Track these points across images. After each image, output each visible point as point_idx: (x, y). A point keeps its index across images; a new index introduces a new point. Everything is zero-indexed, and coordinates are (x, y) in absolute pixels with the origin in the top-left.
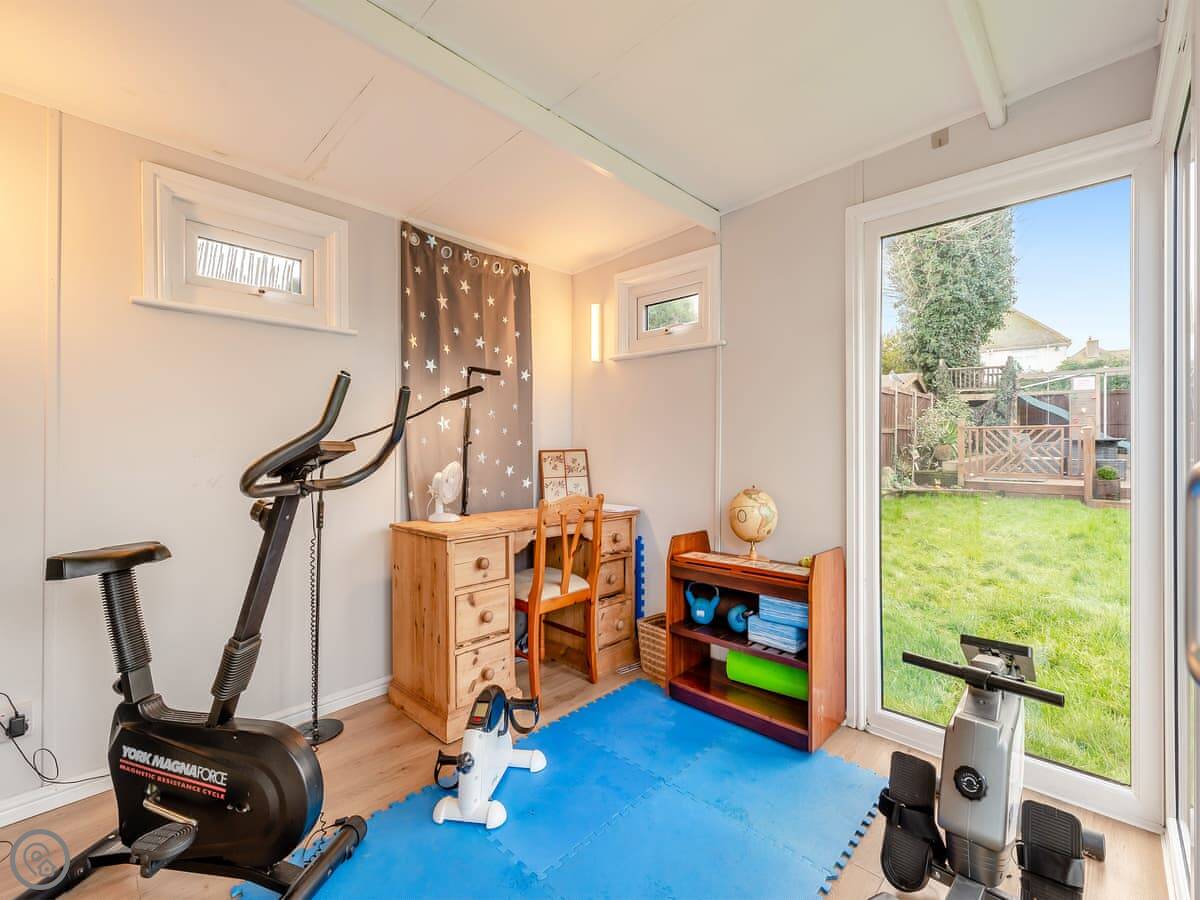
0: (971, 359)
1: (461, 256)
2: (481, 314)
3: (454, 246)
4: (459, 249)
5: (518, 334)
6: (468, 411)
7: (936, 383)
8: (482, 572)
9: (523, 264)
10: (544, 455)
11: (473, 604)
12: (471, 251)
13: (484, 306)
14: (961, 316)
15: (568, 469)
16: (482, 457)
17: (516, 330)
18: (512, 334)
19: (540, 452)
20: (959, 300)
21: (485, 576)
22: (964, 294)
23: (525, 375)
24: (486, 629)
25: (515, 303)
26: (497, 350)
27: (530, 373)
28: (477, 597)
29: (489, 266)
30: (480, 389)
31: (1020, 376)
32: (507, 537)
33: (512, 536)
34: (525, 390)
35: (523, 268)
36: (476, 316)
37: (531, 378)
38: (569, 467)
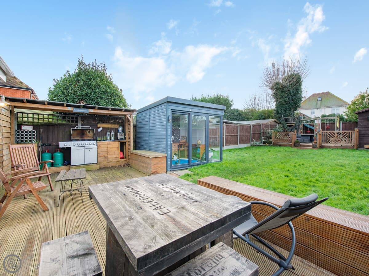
0: (291, 115)
7: (281, 121)
14: (287, 105)
20: (287, 102)
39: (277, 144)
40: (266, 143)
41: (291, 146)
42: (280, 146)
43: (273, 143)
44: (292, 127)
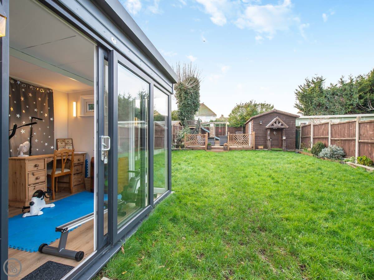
0: (192, 118)
1: (29, 87)
2: (36, 102)
3: (27, 84)
4: (28, 85)
5: (49, 108)
6: (31, 129)
7: (184, 124)
8: (37, 168)
9: (51, 90)
10: (58, 140)
11: (34, 175)
12: (32, 86)
13: (37, 101)
14: (189, 108)
15: (66, 144)
16: (36, 141)
17: (48, 107)
18: (47, 108)
19: (57, 140)
20: (189, 104)
21: (37, 169)
22: (190, 103)
23: (52, 119)
24: (38, 181)
25: (48, 100)
26: (42, 112)
27: (53, 118)
28: (35, 174)
29: (39, 90)
30: (36, 123)
31: (201, 123)
32: (45, 159)
33: (46, 159)
34: (52, 124)
35: (51, 91)
36: (34, 103)
37: (53, 120)
38: (66, 143)
39: (190, 148)
40: (180, 147)
41: (204, 149)
42: (193, 149)
43: (185, 146)
44: (194, 130)
